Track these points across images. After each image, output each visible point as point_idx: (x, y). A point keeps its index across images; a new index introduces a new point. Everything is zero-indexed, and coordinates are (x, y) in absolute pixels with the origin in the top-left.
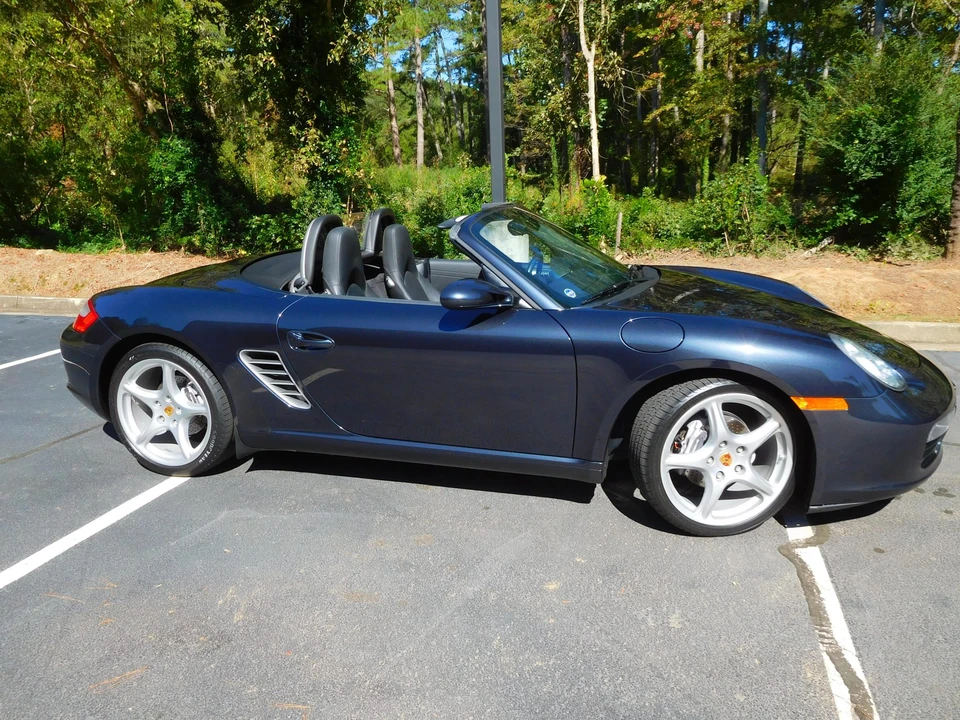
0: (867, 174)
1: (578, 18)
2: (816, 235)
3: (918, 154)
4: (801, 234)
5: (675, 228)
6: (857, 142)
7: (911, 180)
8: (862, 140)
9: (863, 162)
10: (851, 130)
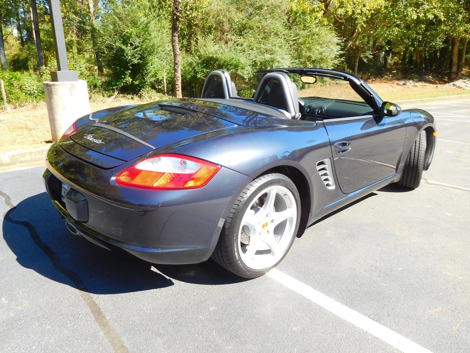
0: (136, 61)
2: (113, 90)
4: (105, 90)
6: (129, 45)
8: (132, 45)
9: (133, 55)
10: (125, 40)
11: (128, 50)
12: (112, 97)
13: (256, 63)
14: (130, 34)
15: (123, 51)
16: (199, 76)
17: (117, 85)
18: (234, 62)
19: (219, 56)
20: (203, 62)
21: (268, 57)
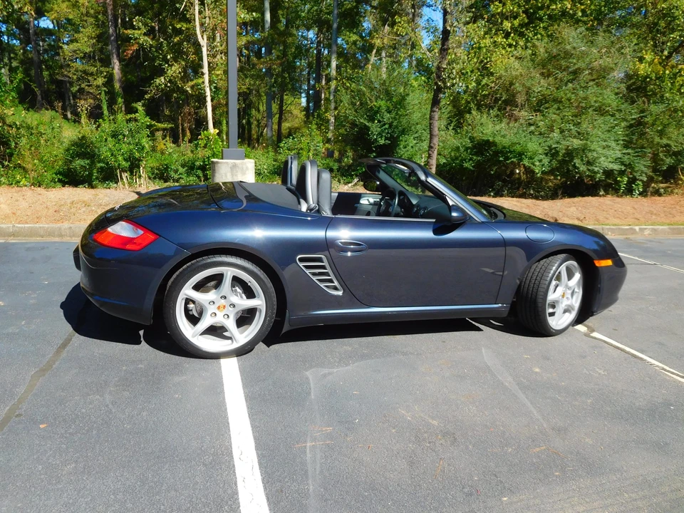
0: (382, 142)
1: (194, 15)
2: (352, 176)
3: (403, 132)
4: (343, 175)
5: (264, 168)
6: (376, 122)
7: (401, 146)
8: (379, 121)
9: (379, 134)
10: (373, 114)
11: (375, 128)
12: (350, 185)
13: (557, 153)
14: (379, 108)
15: (367, 128)
16: (466, 165)
17: (358, 170)
18: (518, 148)
19: (498, 139)
20: (474, 147)
21: (576, 143)
